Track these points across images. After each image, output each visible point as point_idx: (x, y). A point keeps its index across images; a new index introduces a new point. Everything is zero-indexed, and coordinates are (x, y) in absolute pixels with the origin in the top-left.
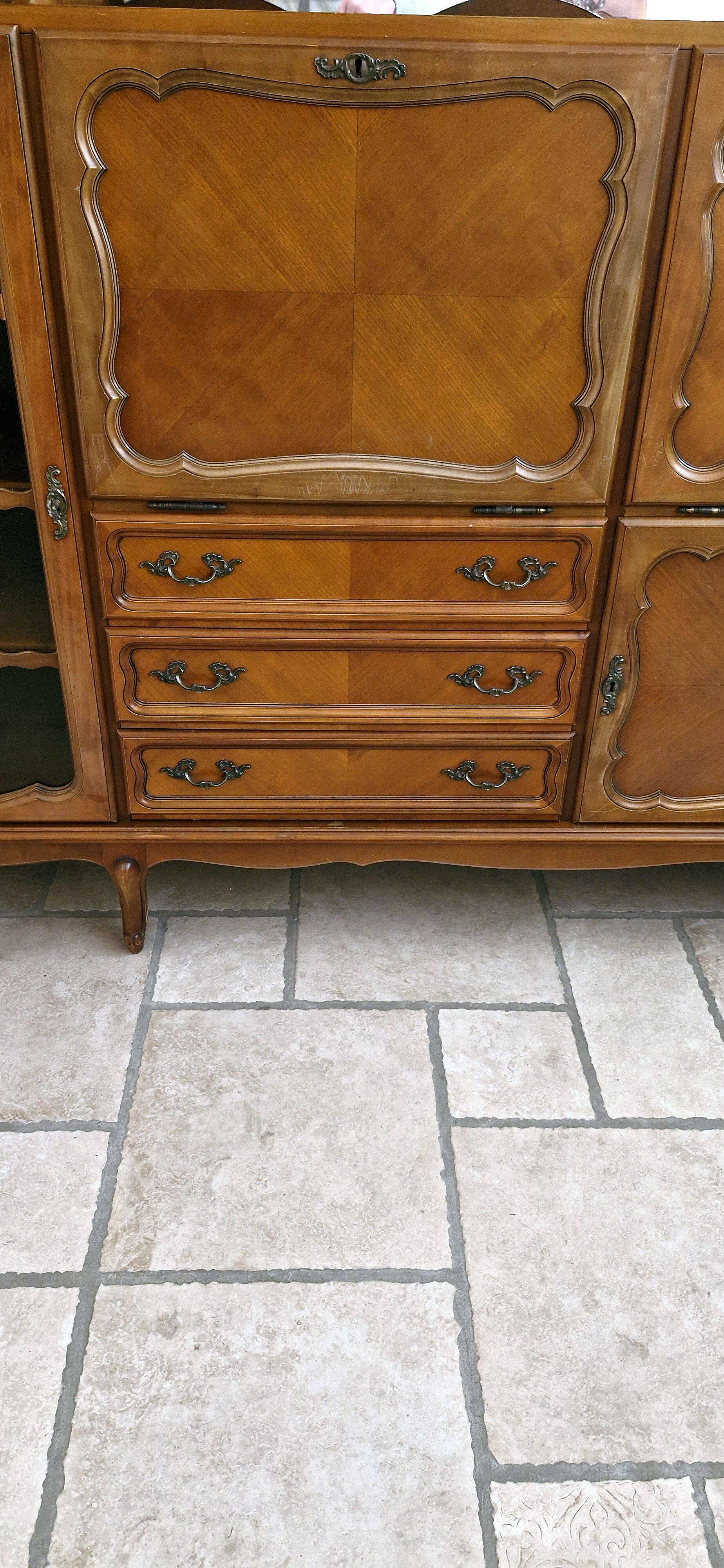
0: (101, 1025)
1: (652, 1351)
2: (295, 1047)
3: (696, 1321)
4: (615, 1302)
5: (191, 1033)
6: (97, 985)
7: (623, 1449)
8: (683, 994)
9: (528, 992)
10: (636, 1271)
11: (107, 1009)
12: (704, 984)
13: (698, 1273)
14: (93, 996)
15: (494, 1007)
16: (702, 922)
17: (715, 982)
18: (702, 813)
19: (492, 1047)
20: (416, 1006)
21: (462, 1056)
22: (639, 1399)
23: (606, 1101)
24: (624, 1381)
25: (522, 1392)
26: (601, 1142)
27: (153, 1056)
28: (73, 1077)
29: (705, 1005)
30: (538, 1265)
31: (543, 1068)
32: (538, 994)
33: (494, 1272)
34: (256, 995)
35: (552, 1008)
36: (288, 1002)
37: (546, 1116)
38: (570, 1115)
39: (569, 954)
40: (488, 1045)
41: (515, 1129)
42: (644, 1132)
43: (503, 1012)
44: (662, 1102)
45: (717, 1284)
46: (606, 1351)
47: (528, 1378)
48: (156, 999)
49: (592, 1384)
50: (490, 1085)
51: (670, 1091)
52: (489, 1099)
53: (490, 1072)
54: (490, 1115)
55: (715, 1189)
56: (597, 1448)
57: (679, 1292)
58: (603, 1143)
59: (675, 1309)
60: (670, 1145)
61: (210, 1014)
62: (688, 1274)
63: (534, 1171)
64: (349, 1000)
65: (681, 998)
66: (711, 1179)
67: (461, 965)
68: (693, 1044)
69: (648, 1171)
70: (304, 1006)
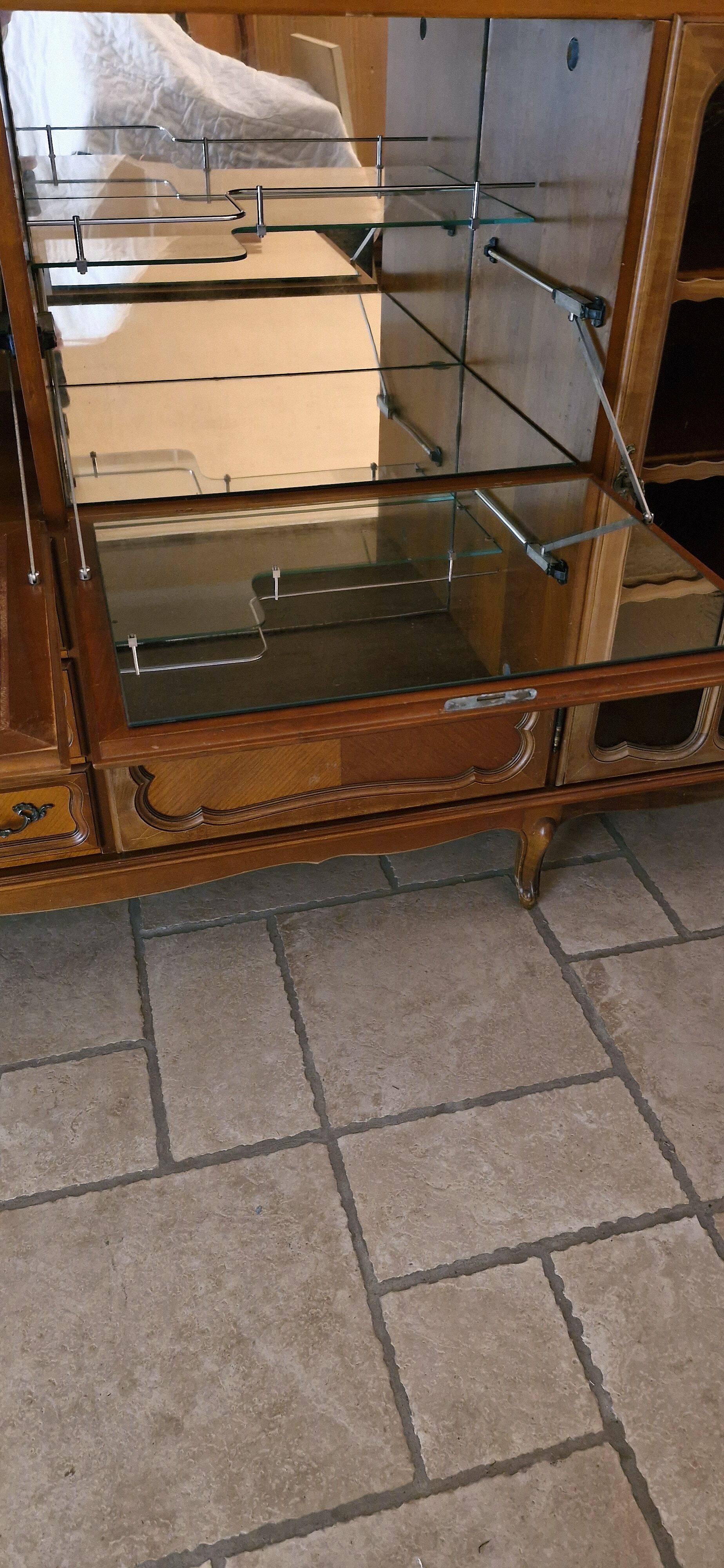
1: (187, 1424)
3: (237, 1377)
4: (156, 1376)
7: (142, 1545)
8: (268, 1001)
9: (105, 1033)
10: (181, 1334)
12: (289, 987)
13: (245, 1321)
15: (64, 1059)
16: (297, 915)
17: (301, 981)
19: (56, 1106)
22: (168, 1483)
23: (173, 1143)
24: (154, 1466)
26: (161, 1192)
29: (288, 1009)
30: (76, 1354)
31: (110, 1118)
32: (115, 1033)
35: (130, 1046)
37: (108, 1176)
38: (132, 1169)
39: (154, 978)
40: (52, 1104)
41: (70, 1199)
42: (209, 1170)
43: (75, 1062)
44: (231, 1131)
45: (264, 1328)
46: (139, 1436)
49: (119, 1480)
50: (49, 1153)
51: (241, 1116)
52: (45, 1169)
53: (50, 1136)
54: (43, 1189)
56: (115, 1554)
57: (223, 1348)
58: (164, 1193)
59: (216, 1369)
60: (233, 1179)
62: (235, 1324)
63: (87, 1241)
65: (265, 1006)
66: (271, 1208)
67: (33, 1015)
68: (270, 1058)
69: (205, 1215)
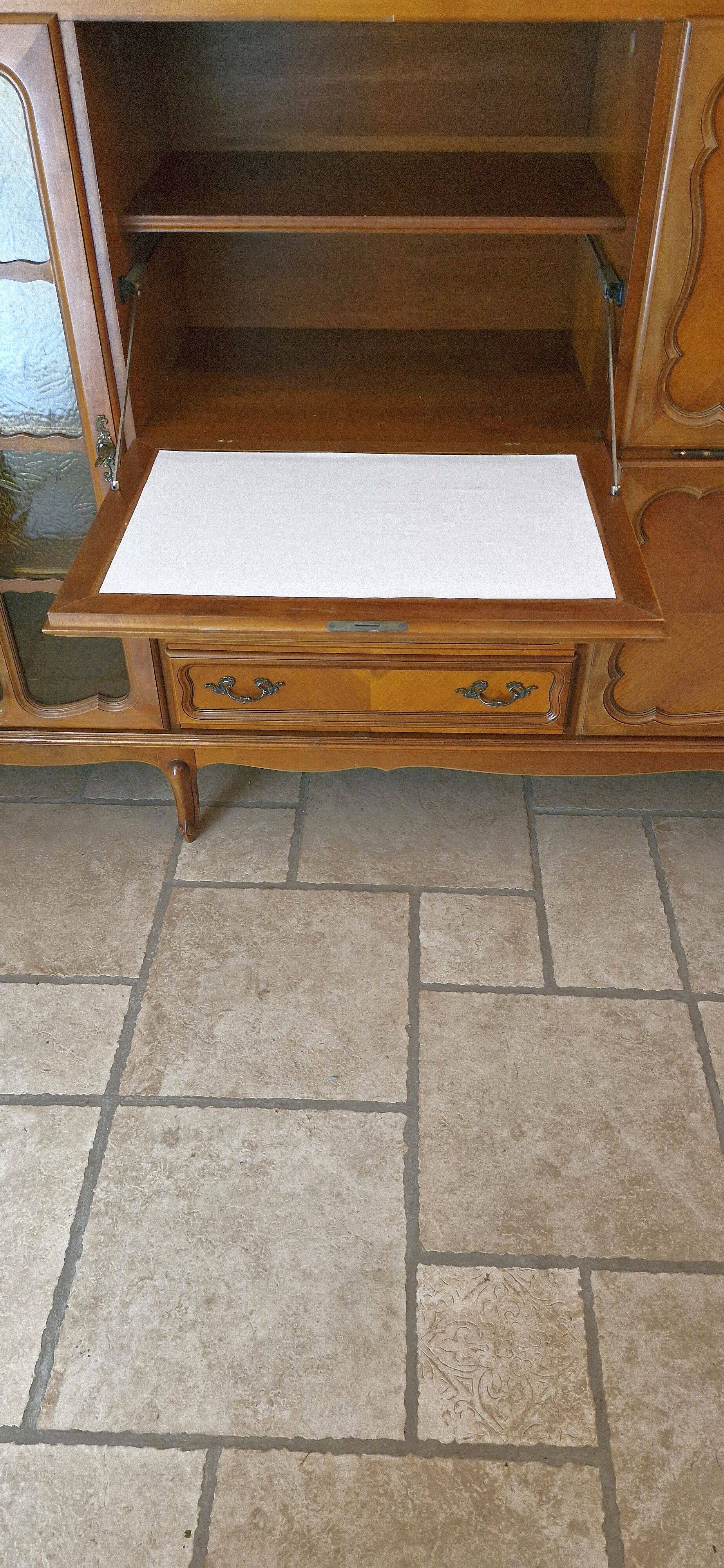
0: (129, 898)
1: (564, 1172)
2: (294, 921)
3: (604, 1151)
4: (539, 1133)
5: (206, 907)
6: (127, 864)
7: (528, 1244)
8: (641, 883)
9: (502, 879)
10: (560, 1110)
11: (135, 885)
12: (660, 876)
13: (613, 1114)
14: (123, 874)
15: (470, 892)
16: (671, 820)
17: (671, 874)
18: (692, 727)
19: (463, 925)
20: (401, 890)
21: (436, 932)
22: (548, 1208)
23: (556, 973)
24: (538, 1194)
25: (452, 1199)
26: (547, 1006)
27: (172, 924)
28: (104, 940)
29: (658, 893)
30: (478, 1102)
31: (506, 944)
32: (511, 881)
33: (442, 1107)
34: (264, 876)
35: (521, 893)
36: (291, 883)
37: (504, 984)
38: (523, 984)
39: (544, 847)
40: (460, 923)
41: (474, 994)
42: (586, 999)
43: (478, 896)
44: (606, 975)
45: (628, 1123)
46: (526, 1170)
47: (458, 1188)
48: (177, 877)
49: (510, 1195)
50: (458, 957)
51: (614, 967)
52: (455, 968)
53: (459, 946)
54: (454, 982)
55: (639, 1048)
56: (507, 1242)
57: (594, 1128)
58: (549, 1008)
59: (588, 1141)
60: (606, 1011)
61: (222, 891)
62: (604, 1114)
63: (485, 1027)
64: (344, 882)
65: (638, 887)
66: (637, 1039)
67: (446, 855)
68: (641, 928)
69: (581, 1031)
70: (304, 887)
